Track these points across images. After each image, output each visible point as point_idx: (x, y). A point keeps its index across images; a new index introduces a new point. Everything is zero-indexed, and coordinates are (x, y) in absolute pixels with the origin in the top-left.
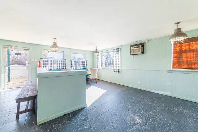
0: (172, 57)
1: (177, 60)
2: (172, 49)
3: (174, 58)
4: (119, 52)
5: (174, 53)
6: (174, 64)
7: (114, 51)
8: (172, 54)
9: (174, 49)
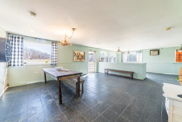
0: (175, 57)
1: (178, 58)
2: (175, 53)
3: (176, 57)
4: (141, 53)
5: (177, 55)
6: (177, 60)
7: (137, 52)
8: (175, 56)
9: (176, 54)
